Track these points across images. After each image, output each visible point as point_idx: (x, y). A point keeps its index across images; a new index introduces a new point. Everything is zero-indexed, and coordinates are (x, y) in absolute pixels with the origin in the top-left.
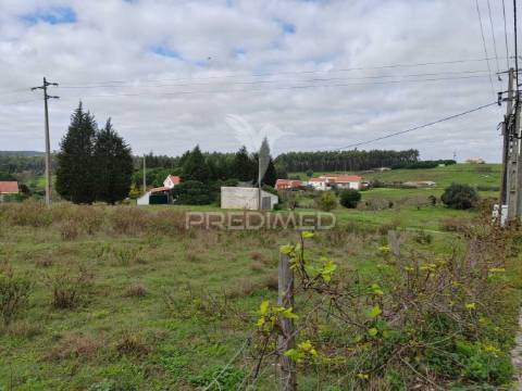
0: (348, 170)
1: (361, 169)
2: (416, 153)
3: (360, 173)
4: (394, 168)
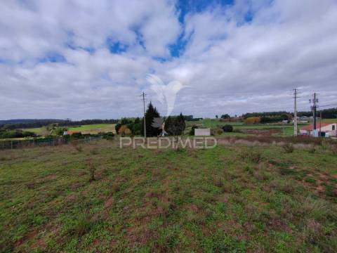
2: (192, 116)
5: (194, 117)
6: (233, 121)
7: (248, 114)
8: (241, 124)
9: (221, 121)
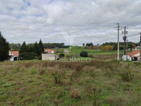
0: (48, 48)
1: (51, 48)
2: (63, 44)
3: (51, 49)
4: (60, 48)
5: (65, 45)
6: (95, 49)
7: (106, 43)
8: (100, 51)
9: (85, 48)
